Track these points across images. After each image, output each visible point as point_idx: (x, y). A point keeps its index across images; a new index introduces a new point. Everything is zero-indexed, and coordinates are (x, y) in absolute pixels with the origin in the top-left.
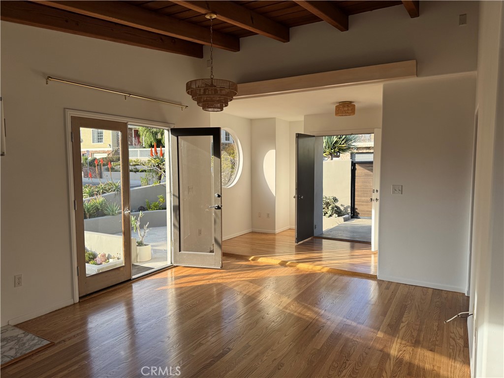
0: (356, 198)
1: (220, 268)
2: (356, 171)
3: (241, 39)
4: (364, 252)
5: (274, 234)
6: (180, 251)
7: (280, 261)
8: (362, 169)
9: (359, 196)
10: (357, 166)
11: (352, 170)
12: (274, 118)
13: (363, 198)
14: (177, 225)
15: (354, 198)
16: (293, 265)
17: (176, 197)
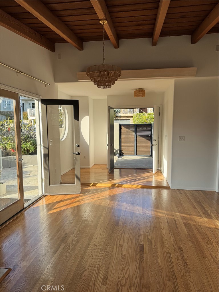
0: (122, 145)
1: (80, 193)
2: (122, 130)
3: (84, 42)
4: (148, 174)
5: (89, 168)
6: (49, 185)
7: (111, 185)
8: (125, 128)
9: (123, 144)
10: (122, 127)
11: (120, 129)
12: (88, 97)
13: (126, 145)
14: (47, 168)
15: (121, 145)
16: (120, 186)
17: (46, 148)
